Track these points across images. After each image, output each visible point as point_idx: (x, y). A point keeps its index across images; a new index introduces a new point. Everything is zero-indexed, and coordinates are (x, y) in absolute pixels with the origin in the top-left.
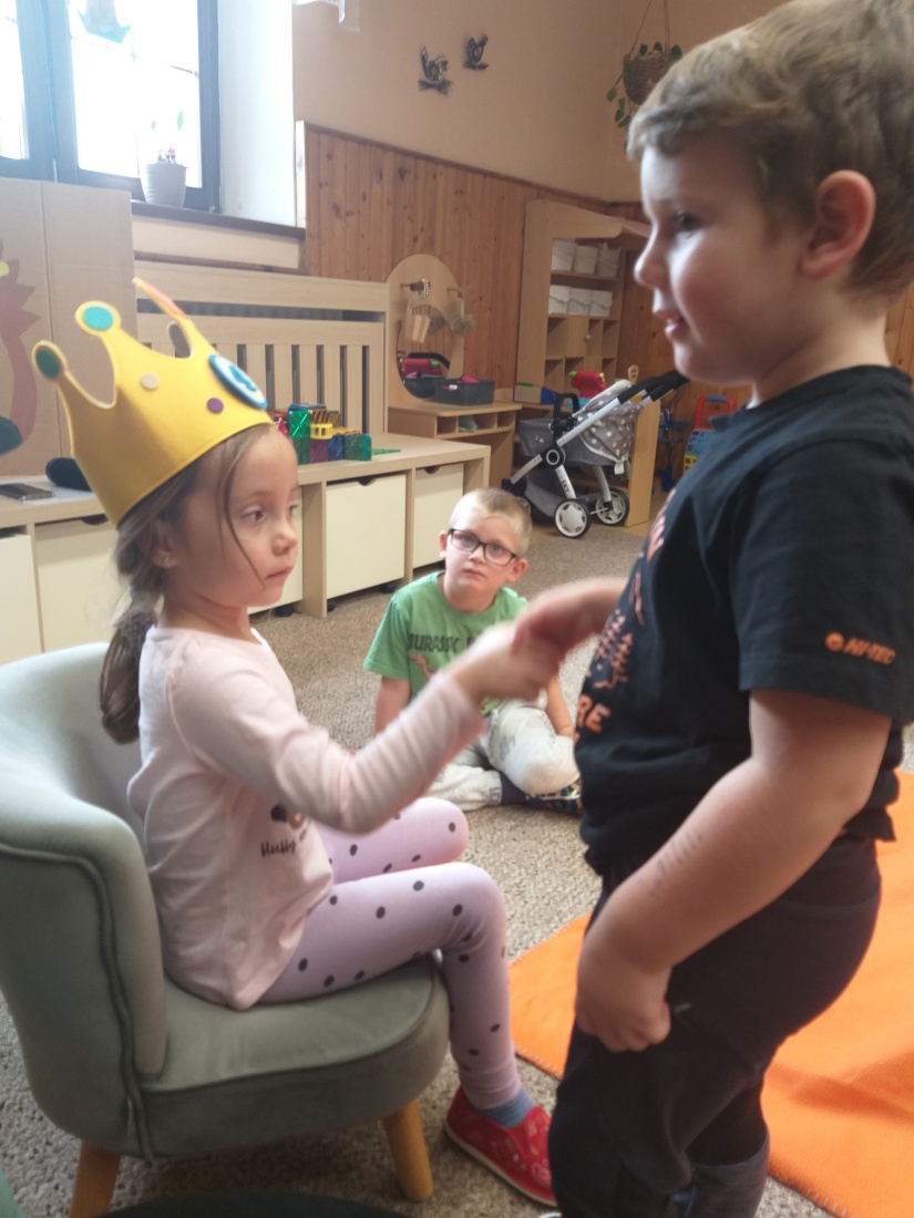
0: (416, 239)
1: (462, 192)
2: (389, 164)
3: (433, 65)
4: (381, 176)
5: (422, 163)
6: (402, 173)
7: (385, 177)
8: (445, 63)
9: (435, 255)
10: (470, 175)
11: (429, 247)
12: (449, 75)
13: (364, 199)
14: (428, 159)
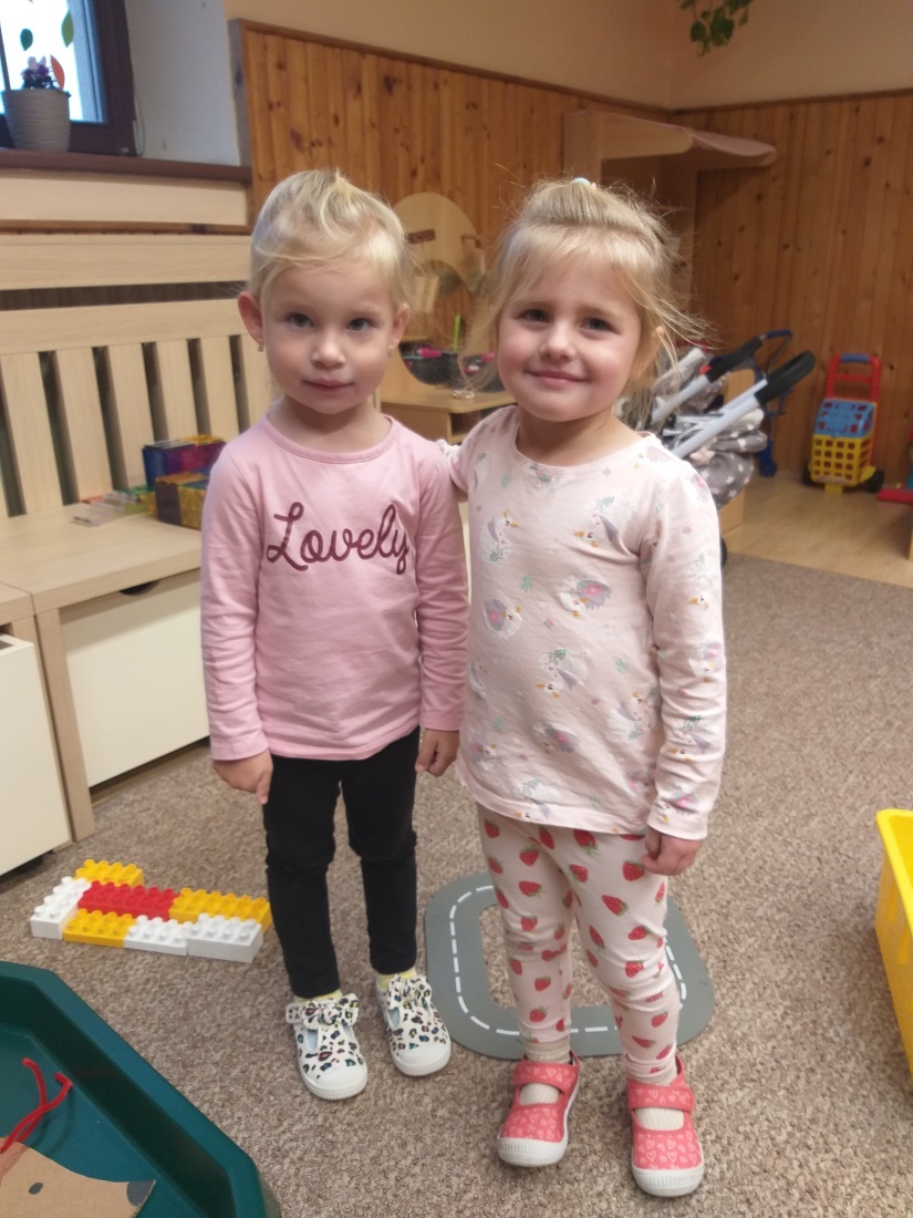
0: (414, 173)
1: (475, 106)
2: (369, 71)
4: (359, 89)
5: (416, 69)
6: (388, 84)
7: (365, 90)
9: (442, 193)
10: (485, 82)
11: (434, 182)
13: (337, 121)
14: (425, 62)
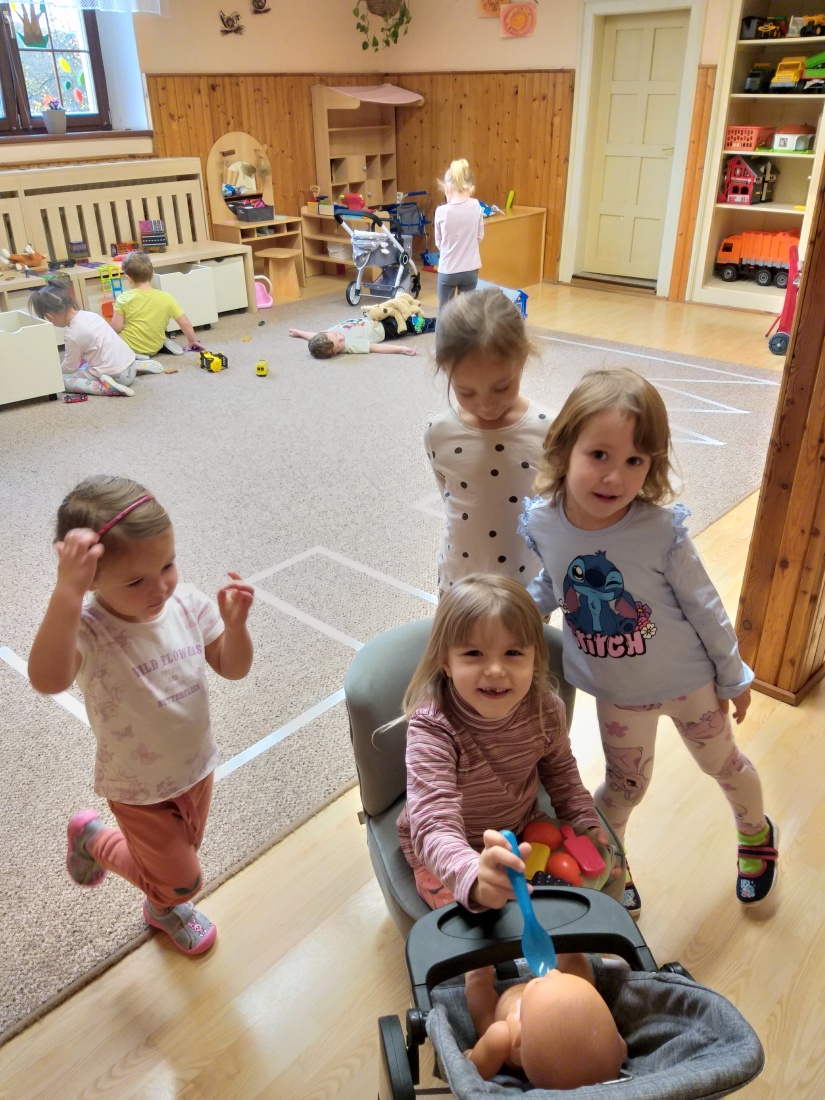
0: (229, 124)
1: (259, 90)
2: (204, 85)
3: (229, 19)
4: (199, 92)
5: (227, 79)
6: (213, 88)
7: (202, 92)
8: (237, 17)
9: (243, 131)
10: (264, 79)
11: (239, 127)
12: (241, 22)
13: (190, 107)
14: (230, 75)
